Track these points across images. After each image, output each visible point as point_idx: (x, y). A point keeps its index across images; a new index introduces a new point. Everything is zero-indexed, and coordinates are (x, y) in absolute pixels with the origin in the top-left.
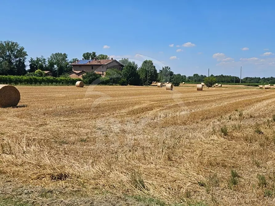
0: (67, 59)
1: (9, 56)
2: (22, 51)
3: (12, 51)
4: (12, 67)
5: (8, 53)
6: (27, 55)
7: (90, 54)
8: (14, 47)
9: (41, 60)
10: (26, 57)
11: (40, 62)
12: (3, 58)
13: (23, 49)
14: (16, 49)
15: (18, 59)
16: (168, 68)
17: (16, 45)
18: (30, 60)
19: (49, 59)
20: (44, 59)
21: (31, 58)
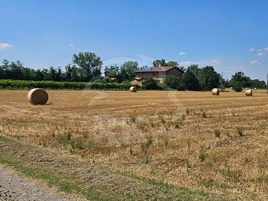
0: (138, 67)
1: (88, 65)
2: (98, 60)
3: (90, 61)
4: (90, 74)
5: (87, 62)
6: (102, 64)
7: (160, 61)
8: (92, 57)
9: (115, 68)
10: (102, 65)
11: (114, 70)
12: (83, 67)
13: (100, 58)
14: (94, 59)
15: (95, 68)
16: (242, 74)
17: (94, 55)
18: (105, 69)
19: (122, 67)
20: (117, 67)
21: (106, 66)
